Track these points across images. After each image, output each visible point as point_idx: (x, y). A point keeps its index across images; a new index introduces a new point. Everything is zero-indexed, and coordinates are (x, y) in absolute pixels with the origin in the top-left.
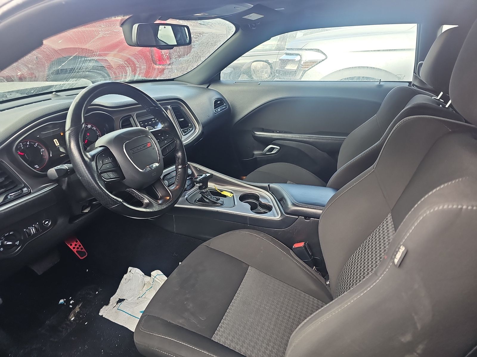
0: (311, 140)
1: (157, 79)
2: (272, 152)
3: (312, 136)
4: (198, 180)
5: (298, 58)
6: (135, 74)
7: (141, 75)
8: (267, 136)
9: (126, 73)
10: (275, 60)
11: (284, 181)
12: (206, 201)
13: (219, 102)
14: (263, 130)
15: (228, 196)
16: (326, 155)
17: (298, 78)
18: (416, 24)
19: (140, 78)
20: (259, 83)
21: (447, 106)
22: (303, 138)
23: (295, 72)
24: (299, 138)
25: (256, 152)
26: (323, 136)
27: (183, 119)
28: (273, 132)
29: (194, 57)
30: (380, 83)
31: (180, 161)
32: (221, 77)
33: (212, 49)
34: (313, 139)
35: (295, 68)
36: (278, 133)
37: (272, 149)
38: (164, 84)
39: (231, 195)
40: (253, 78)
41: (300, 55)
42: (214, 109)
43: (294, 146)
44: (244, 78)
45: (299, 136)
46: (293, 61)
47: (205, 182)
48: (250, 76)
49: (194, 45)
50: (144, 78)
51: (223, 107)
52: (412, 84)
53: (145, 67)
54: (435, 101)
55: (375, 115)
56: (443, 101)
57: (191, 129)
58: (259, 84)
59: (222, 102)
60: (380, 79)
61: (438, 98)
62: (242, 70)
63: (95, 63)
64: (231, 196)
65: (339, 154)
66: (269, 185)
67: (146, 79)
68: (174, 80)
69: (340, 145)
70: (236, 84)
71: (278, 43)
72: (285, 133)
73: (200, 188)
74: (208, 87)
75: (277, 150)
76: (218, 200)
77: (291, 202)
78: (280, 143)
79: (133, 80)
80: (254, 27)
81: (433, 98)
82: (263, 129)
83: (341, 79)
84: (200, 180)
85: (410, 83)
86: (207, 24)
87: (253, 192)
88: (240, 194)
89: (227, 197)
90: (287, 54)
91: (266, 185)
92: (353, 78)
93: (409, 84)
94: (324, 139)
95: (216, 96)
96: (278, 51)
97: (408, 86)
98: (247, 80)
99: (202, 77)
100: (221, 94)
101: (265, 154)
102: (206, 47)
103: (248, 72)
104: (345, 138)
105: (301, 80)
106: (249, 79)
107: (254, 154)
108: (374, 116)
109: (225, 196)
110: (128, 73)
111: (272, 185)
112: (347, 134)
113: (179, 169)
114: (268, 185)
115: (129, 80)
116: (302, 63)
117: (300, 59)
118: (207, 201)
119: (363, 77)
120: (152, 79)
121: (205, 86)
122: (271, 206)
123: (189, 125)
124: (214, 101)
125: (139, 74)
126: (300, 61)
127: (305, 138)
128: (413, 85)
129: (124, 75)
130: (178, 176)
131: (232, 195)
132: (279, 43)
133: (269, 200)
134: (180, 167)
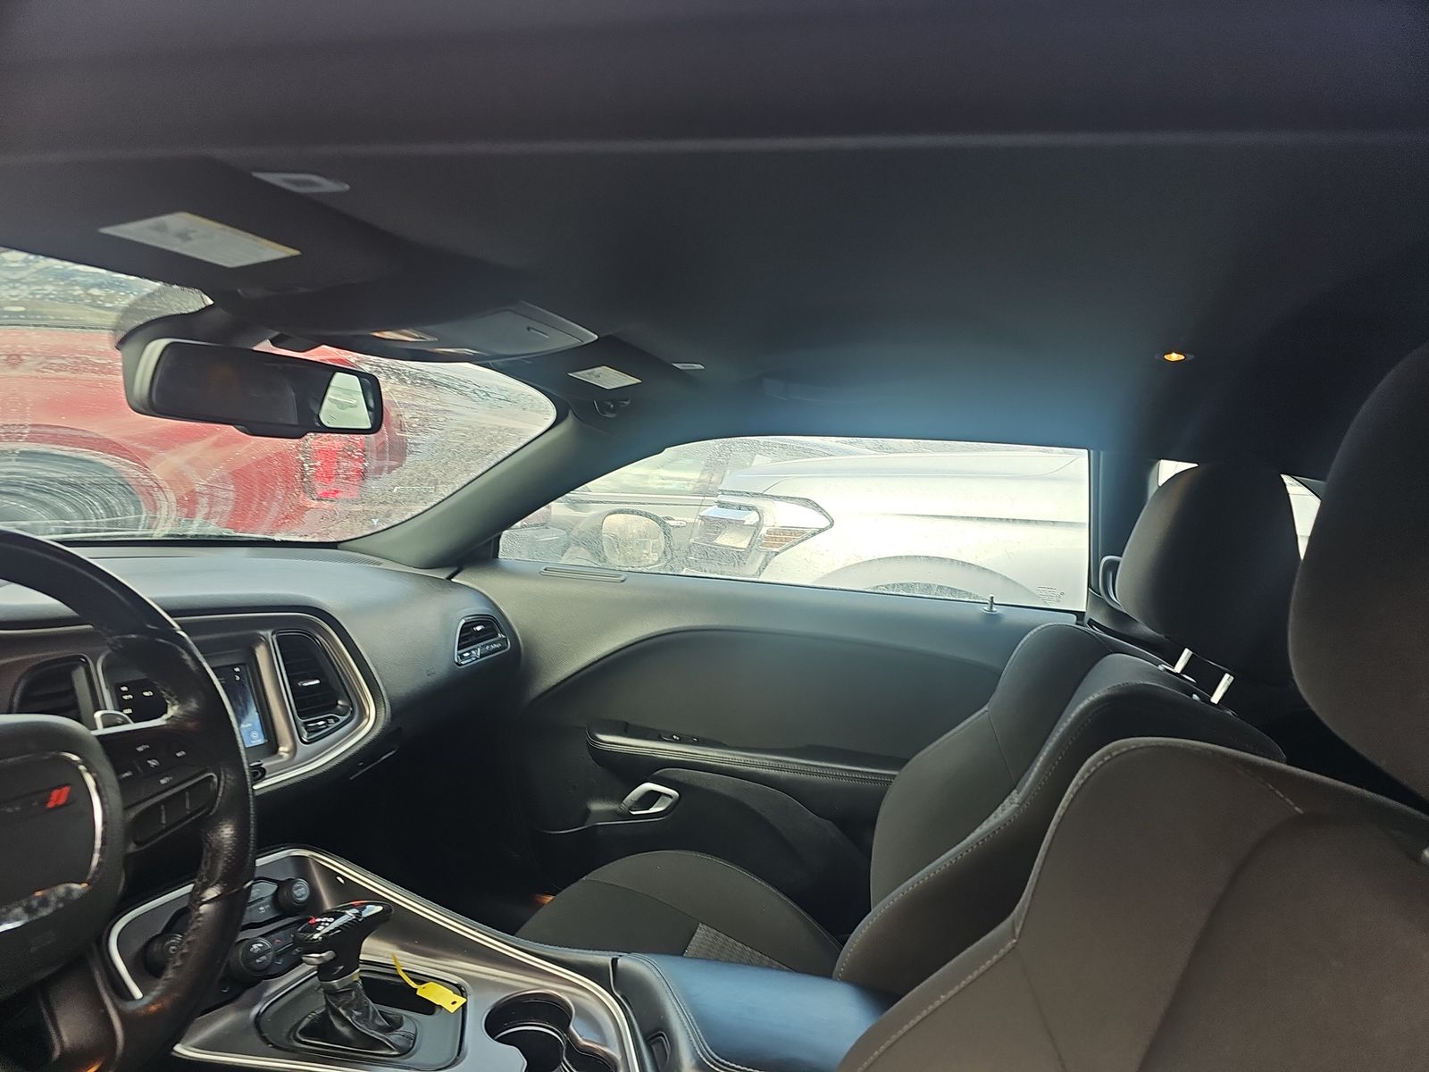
0: (784, 774)
1: (277, 538)
2: (653, 810)
3: (784, 761)
4: (316, 936)
5: (752, 518)
6: (191, 515)
7: (213, 521)
8: (639, 751)
9: (156, 509)
10: (692, 520)
11: (673, 944)
12: (339, 1031)
13: (479, 628)
14: (626, 730)
15: (441, 1007)
16: (829, 829)
17: (749, 572)
18: (1086, 451)
19: (213, 529)
20: (622, 578)
21: (1216, 699)
22: (756, 766)
23: (739, 557)
24: (745, 764)
25: (596, 806)
26: (824, 764)
27: (317, 682)
28: (659, 739)
29: (413, 479)
30: (991, 608)
31: (221, 866)
32: (501, 550)
33: (478, 464)
34: (788, 770)
35: (744, 544)
36: (676, 742)
37: (652, 797)
38: (303, 558)
39: (454, 1003)
40: (605, 560)
41: (756, 510)
42: (459, 649)
43: (727, 793)
44: (579, 558)
45: (742, 756)
46: (739, 524)
47: (347, 943)
48: (598, 553)
49: (415, 444)
50: (227, 532)
51: (492, 643)
52: (1086, 620)
53: (232, 495)
54: (1172, 678)
55: (986, 708)
56: (1193, 680)
57: (342, 719)
58: (623, 581)
59: (494, 630)
60: (992, 598)
61: (1179, 668)
62: (574, 533)
63: (18, 464)
64: (452, 1009)
65: (876, 832)
66: (614, 961)
67: (234, 534)
68: (339, 546)
69: (879, 798)
70: (549, 574)
71: (703, 477)
72: (701, 742)
73: (324, 971)
74: (450, 578)
75: (670, 801)
76: (394, 1025)
77: (694, 1052)
78: (681, 779)
79: (183, 536)
80: (612, 411)
81: (1161, 667)
82: (627, 724)
83: (875, 585)
84: (325, 936)
85: (1080, 615)
86: (461, 386)
87: (551, 988)
88: (496, 997)
89: (438, 1010)
90: (721, 505)
91: (603, 958)
92: (909, 586)
93: (1078, 619)
94: (826, 775)
95: (473, 609)
96: (702, 498)
97: (1077, 624)
98: (589, 564)
99: (435, 545)
100: (491, 601)
101: (626, 815)
102: (457, 454)
103: (592, 540)
104: (895, 776)
105: (760, 580)
106: (594, 563)
107: (588, 811)
108: (982, 711)
109: (429, 1008)
110: (164, 511)
111: (627, 962)
112: (900, 763)
113: (205, 903)
114: (610, 959)
115: (168, 536)
116: (764, 531)
117: (758, 520)
118: (345, 1030)
119: (941, 587)
120: (259, 536)
121: (443, 575)
122: (611, 1059)
123: (340, 702)
124: (463, 621)
125: (207, 517)
126: (758, 526)
127: (763, 766)
128: (1091, 623)
129: (143, 516)
130: (190, 939)
131: (461, 1001)
132: (705, 477)
133: (606, 1032)
134: (212, 893)
